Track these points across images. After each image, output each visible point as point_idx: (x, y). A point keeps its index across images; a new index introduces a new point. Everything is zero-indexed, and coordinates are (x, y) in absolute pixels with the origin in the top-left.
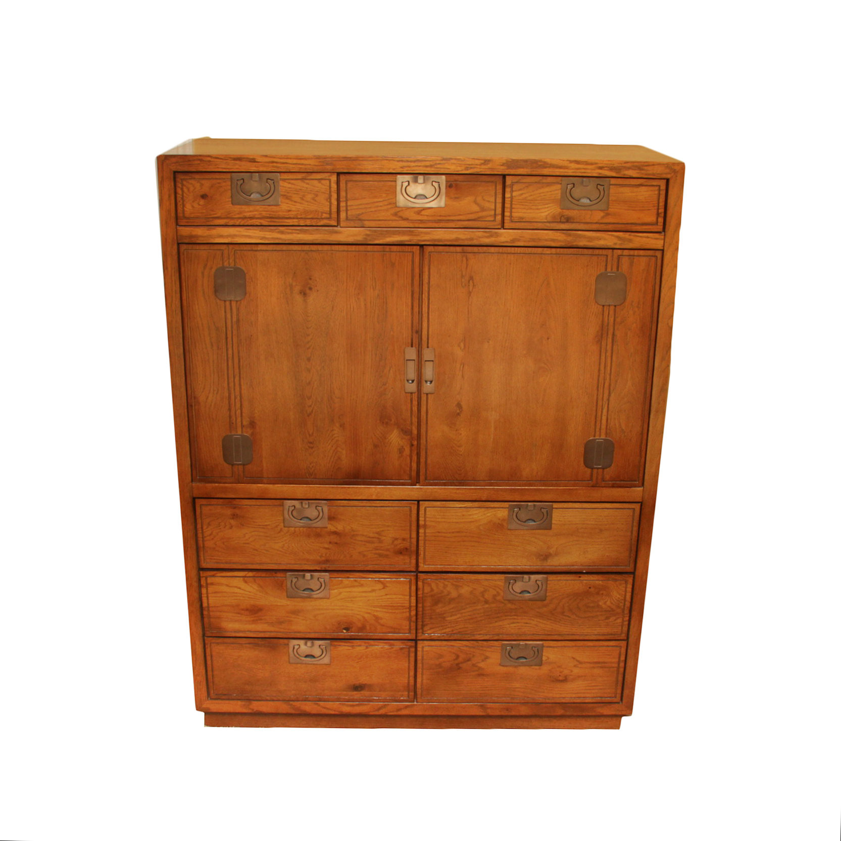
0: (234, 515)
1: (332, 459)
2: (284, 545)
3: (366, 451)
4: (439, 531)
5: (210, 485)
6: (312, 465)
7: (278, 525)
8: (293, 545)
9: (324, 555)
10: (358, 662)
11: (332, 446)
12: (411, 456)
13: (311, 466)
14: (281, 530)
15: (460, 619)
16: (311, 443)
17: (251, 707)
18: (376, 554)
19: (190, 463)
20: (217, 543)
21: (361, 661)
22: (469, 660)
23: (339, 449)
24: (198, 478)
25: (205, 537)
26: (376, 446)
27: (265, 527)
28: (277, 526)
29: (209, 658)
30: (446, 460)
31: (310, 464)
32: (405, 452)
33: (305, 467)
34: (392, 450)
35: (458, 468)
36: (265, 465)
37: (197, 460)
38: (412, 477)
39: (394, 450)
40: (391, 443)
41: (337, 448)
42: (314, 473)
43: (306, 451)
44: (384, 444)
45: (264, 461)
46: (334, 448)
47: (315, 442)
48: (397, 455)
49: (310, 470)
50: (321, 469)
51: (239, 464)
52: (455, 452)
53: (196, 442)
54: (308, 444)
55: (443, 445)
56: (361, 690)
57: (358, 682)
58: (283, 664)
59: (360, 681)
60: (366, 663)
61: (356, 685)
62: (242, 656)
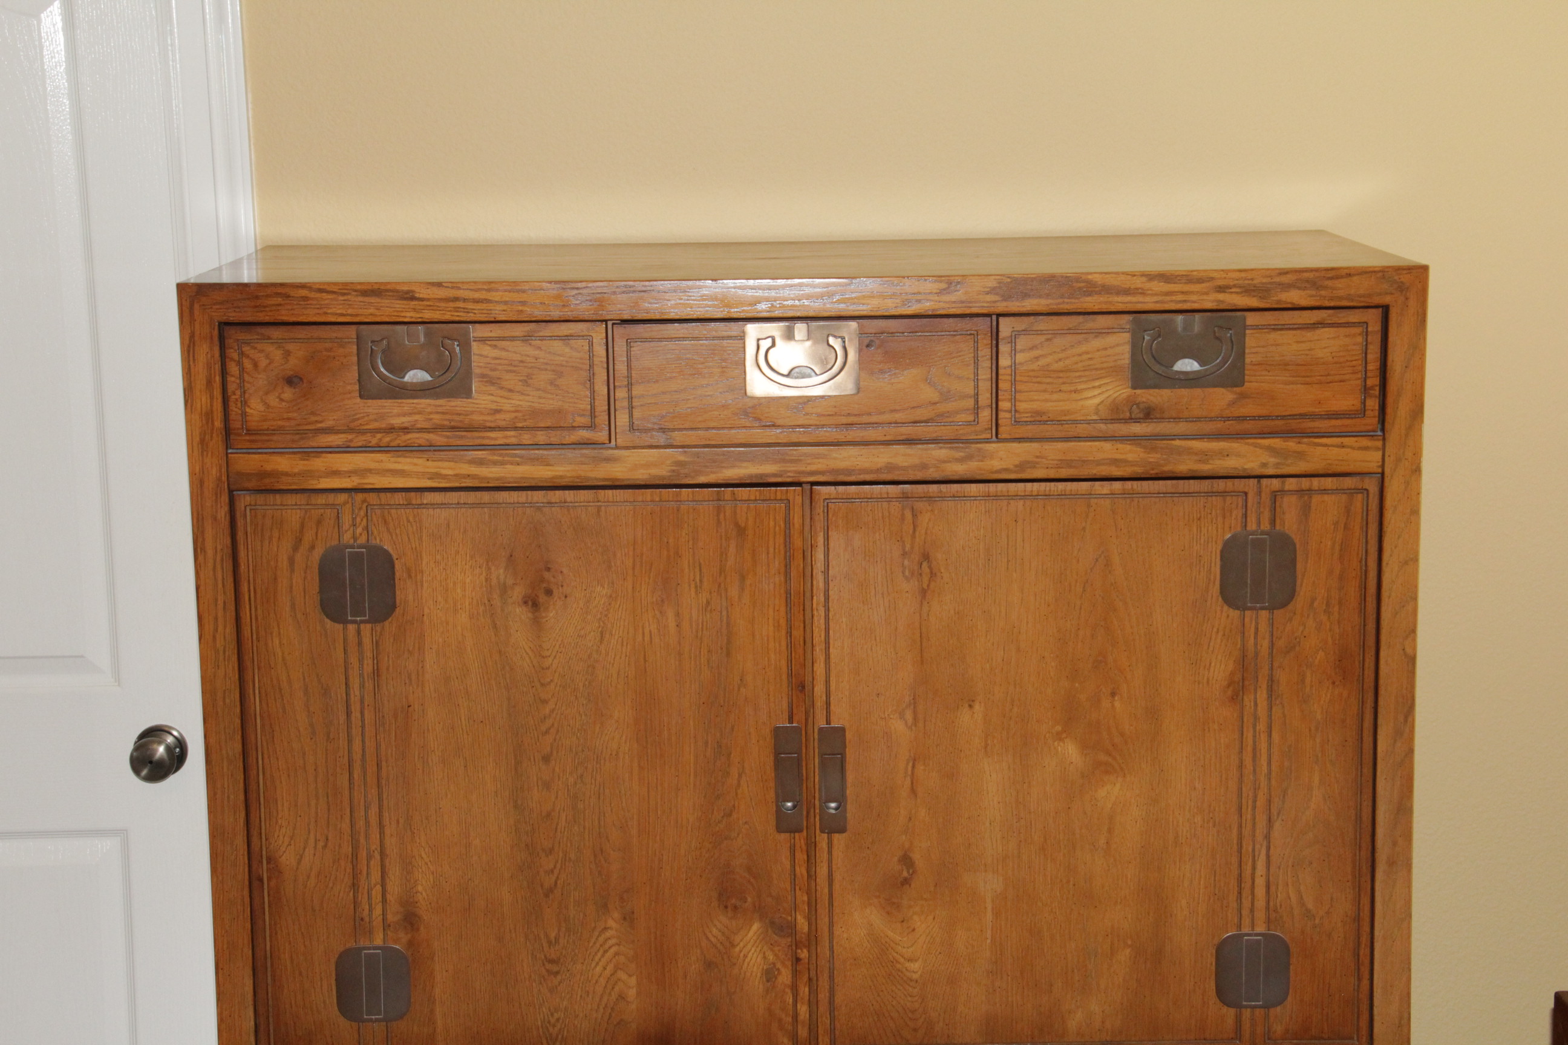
1: (605, 1000)
3: (685, 977)
6: (556, 1016)
11: (605, 969)
12: (794, 988)
13: (553, 1021)
16: (551, 961)
19: (252, 1023)
23: (621, 975)
26: (709, 965)
30: (879, 995)
31: (552, 1015)
32: (780, 979)
33: (539, 1023)
34: (748, 974)
35: (910, 1015)
36: (440, 1023)
37: (271, 1014)
38: (799, 1037)
39: (754, 974)
40: (745, 956)
41: (615, 972)
42: (560, 1037)
43: (541, 983)
44: (729, 960)
45: (438, 1010)
46: (608, 972)
47: (562, 960)
48: (761, 986)
49: (551, 1029)
50: (579, 1026)
51: (377, 1020)
52: (899, 973)
53: (269, 969)
54: (546, 963)
55: (871, 957)
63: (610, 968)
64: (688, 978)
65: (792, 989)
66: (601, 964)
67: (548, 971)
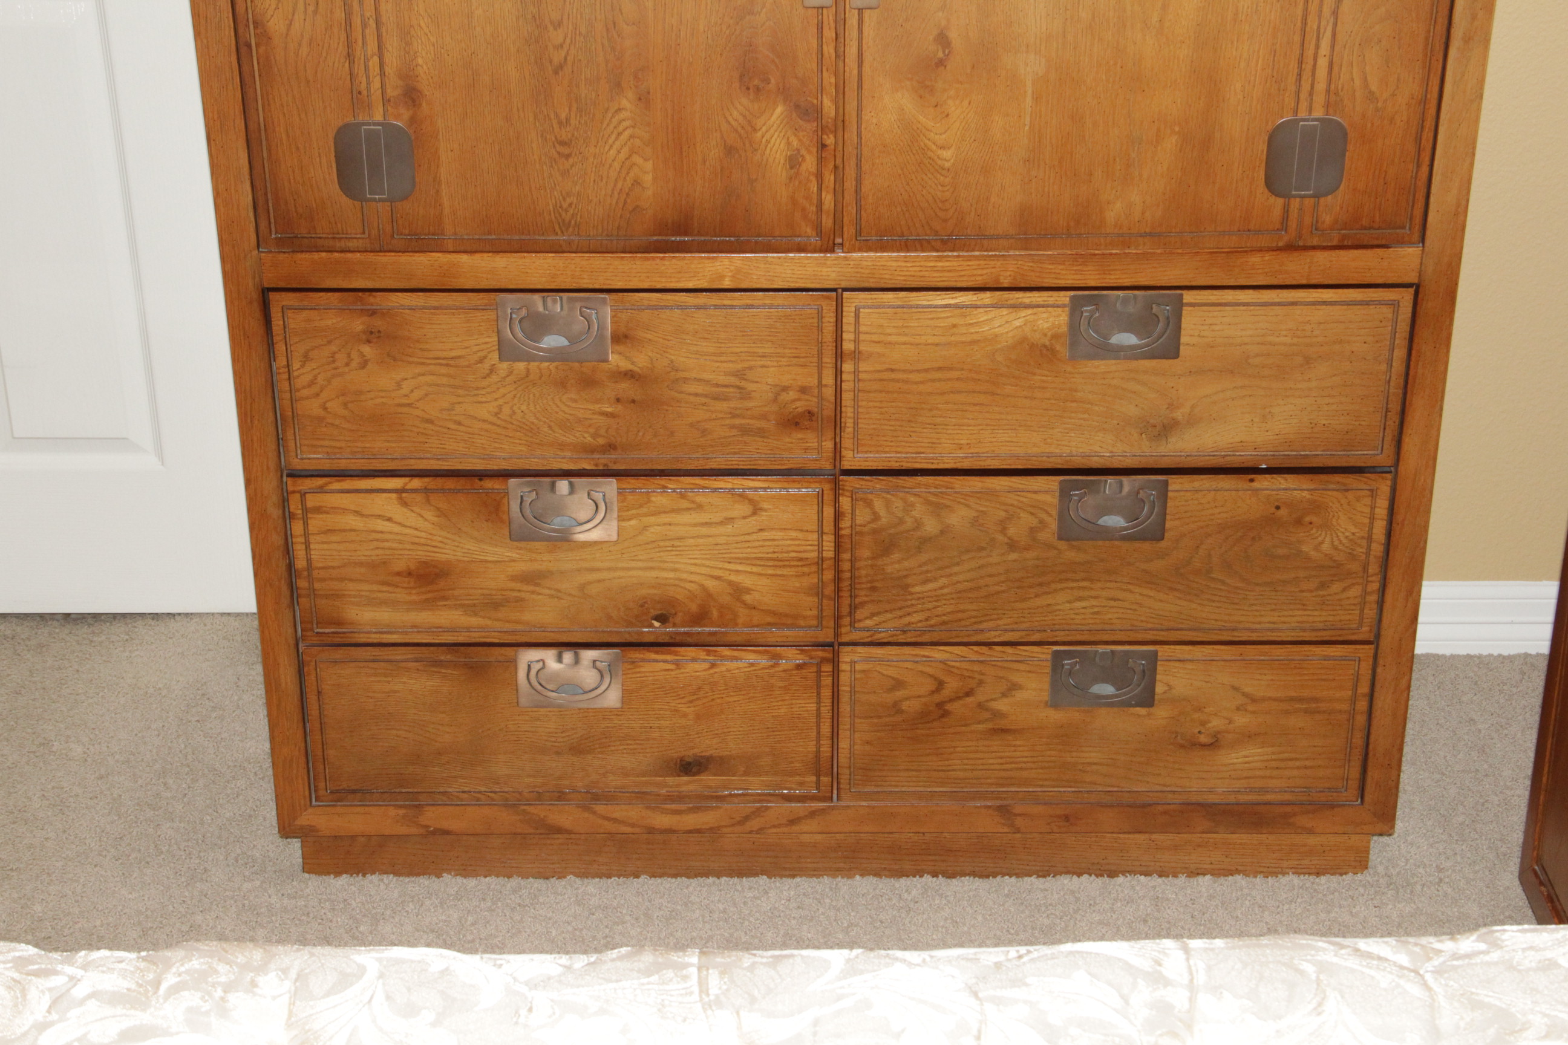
0: (372, 333)
1: (619, 185)
2: (500, 407)
3: (704, 161)
4: (893, 367)
5: (307, 256)
6: (569, 200)
7: (485, 357)
8: (524, 408)
9: (602, 432)
10: (691, 702)
11: (619, 152)
12: (819, 176)
13: (565, 206)
14: (492, 370)
15: (946, 591)
16: (562, 143)
17: (423, 820)
18: (733, 427)
19: (250, 197)
20: (328, 405)
21: (698, 699)
22: (969, 693)
23: (637, 159)
24: (273, 236)
26: (729, 150)
27: (452, 362)
28: (481, 361)
29: (312, 698)
30: (908, 184)
31: (564, 199)
32: (804, 167)
33: (551, 208)
34: (771, 160)
35: (940, 205)
36: (446, 203)
37: (269, 190)
38: (823, 231)
39: (777, 161)
40: (768, 142)
41: (630, 156)
42: (573, 222)
43: (552, 166)
44: (751, 145)
45: (444, 192)
46: (622, 156)
47: (573, 142)
48: (784, 174)
49: (563, 214)
50: (593, 211)
51: (381, 200)
52: (931, 162)
53: (264, 143)
54: (557, 145)
55: (902, 144)
56: (698, 773)
57: (691, 753)
58: (502, 709)
59: (696, 750)
60: (711, 703)
61: (687, 759)
62: (399, 692)
63: (625, 152)
64: (707, 163)
65: (817, 177)
66: (615, 147)
67: (559, 153)
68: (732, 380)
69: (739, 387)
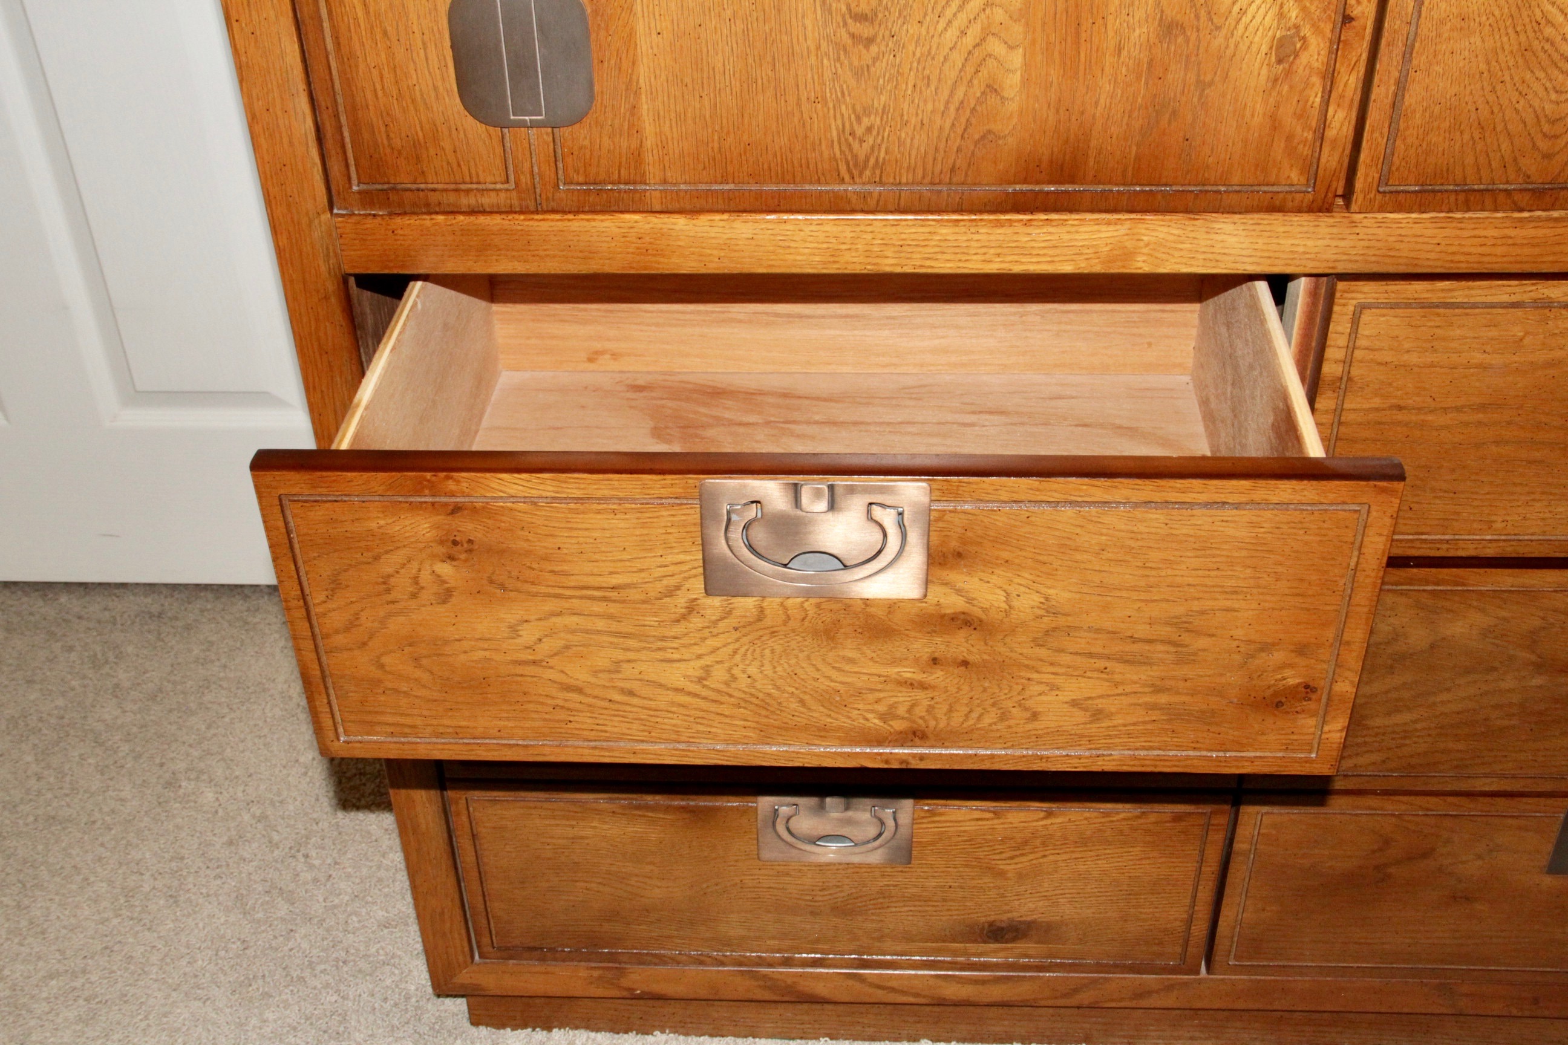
0: (455, 543)
1: (960, 94)
2: (707, 669)
3: (1119, 50)
4: (1402, 403)
5: (413, 221)
6: (866, 121)
7: (678, 587)
8: (753, 670)
11: (964, 33)
12: (1330, 77)
13: (859, 131)
14: (692, 608)
16: (861, 18)
17: (625, 982)
18: (1154, 707)
19: (310, 123)
20: (386, 660)
21: (1022, 855)
23: (995, 46)
24: (355, 188)
25: (326, 636)
26: (1169, 28)
27: (613, 595)
28: (671, 592)
30: (1493, 90)
31: (859, 119)
32: (1304, 58)
33: (835, 134)
34: (1243, 47)
35: (1546, 128)
36: (649, 128)
37: (341, 109)
38: (1321, 171)
39: (1254, 48)
40: (1242, 12)
41: (983, 40)
42: (872, 161)
43: (839, 59)
44: (1211, 20)
45: (645, 107)
46: (969, 41)
47: (880, 16)
48: (1264, 71)
49: (856, 145)
50: (908, 140)
51: (534, 125)
52: (1547, 46)
53: (326, 25)
54: (849, 21)
55: (1497, 13)
56: (1013, 940)
57: (1005, 917)
58: (737, 861)
59: (1015, 914)
60: (1041, 860)
61: (998, 924)
62: (587, 838)
63: (975, 31)
64: (1124, 53)
65: (1324, 78)
66: (955, 24)
67: (853, 36)
68: (1165, 631)
69: (1175, 644)
